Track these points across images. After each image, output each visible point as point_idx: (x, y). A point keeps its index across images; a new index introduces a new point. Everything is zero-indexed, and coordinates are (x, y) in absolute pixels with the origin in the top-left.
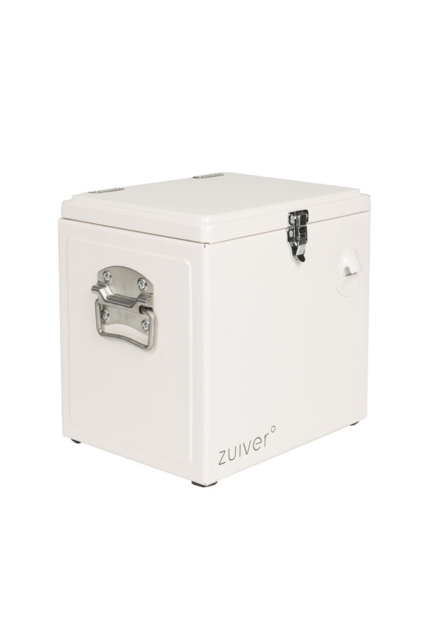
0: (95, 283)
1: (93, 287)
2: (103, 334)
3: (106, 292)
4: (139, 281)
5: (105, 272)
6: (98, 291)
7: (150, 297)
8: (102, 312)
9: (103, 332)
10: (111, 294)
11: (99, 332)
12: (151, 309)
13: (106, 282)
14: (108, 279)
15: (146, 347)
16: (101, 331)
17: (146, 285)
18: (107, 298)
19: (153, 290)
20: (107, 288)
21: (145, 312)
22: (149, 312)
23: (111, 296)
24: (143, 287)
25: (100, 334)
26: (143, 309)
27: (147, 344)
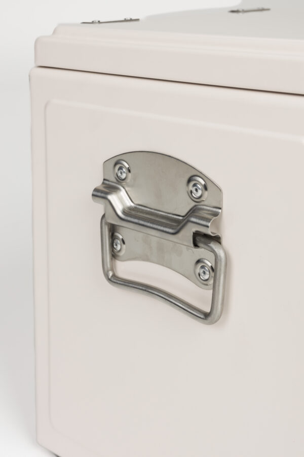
0: (98, 183)
1: (96, 190)
2: (115, 280)
3: (121, 201)
4: (189, 181)
5: (117, 162)
6: (106, 198)
7: (216, 214)
8: (113, 237)
9: (114, 275)
10: (129, 203)
11: (106, 275)
12: (217, 239)
13: (120, 181)
14: (124, 176)
15: (206, 316)
16: (111, 274)
17: (205, 188)
18: (124, 212)
19: (221, 200)
20: (123, 193)
21: (206, 244)
22: (213, 245)
23: (130, 209)
24: (200, 193)
25: (109, 280)
26: (200, 239)
27: (208, 310)
